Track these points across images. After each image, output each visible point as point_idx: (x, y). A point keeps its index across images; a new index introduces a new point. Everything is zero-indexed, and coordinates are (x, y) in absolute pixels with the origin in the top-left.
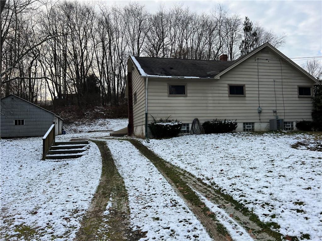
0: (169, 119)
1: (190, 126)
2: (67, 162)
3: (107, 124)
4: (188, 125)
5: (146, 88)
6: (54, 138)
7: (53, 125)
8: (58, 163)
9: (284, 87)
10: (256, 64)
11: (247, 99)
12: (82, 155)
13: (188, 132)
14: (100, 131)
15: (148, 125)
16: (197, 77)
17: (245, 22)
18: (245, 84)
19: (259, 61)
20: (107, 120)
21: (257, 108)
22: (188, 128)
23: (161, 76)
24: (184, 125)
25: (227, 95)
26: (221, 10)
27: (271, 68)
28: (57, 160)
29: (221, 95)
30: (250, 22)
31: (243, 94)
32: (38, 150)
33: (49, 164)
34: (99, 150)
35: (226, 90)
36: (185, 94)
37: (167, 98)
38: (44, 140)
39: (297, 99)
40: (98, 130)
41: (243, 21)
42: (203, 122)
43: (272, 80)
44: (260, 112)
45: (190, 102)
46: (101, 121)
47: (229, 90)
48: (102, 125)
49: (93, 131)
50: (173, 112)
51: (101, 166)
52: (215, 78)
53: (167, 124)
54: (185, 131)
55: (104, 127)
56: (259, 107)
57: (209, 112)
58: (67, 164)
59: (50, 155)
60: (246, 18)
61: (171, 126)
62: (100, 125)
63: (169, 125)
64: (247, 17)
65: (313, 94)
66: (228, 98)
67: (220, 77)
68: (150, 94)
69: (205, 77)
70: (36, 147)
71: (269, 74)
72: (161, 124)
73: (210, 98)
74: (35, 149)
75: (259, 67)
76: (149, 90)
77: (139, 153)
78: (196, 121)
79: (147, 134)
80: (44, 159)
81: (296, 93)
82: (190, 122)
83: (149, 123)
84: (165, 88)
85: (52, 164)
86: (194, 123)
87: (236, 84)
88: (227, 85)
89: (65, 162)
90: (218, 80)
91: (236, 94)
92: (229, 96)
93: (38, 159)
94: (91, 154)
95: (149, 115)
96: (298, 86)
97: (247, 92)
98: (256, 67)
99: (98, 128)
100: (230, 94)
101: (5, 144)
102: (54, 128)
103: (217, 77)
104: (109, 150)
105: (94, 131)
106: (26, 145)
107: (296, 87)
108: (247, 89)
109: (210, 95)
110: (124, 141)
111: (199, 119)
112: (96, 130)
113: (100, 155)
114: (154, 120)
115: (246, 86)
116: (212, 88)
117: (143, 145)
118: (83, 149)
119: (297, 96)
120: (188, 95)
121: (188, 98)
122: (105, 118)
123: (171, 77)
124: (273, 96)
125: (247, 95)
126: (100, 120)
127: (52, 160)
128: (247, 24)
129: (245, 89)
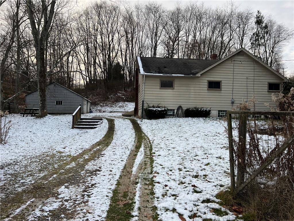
0: (159, 106)
1: (176, 111)
2: (87, 131)
3: (125, 106)
4: (174, 110)
5: (144, 82)
6: (80, 116)
7: (80, 107)
8: (81, 131)
9: (255, 83)
10: (232, 65)
11: (222, 92)
12: (96, 127)
13: (173, 115)
14: (119, 112)
15: (144, 109)
16: (182, 75)
17: (257, 16)
18: (221, 81)
19: (235, 62)
20: (126, 103)
21: (230, 99)
22: (174, 112)
23: (154, 74)
24: (171, 110)
25: (206, 89)
26: (232, 6)
27: (245, 68)
28: (81, 129)
29: (201, 89)
30: (262, 15)
31: (220, 88)
32: (70, 122)
33: (76, 131)
34: (108, 124)
35: (206, 85)
36: (173, 87)
37: (159, 90)
38: (73, 116)
39: (267, 93)
40: (118, 111)
41: (255, 14)
42: (186, 109)
43: (246, 78)
44: (233, 103)
45: (177, 93)
46: (121, 104)
47: (208, 85)
48: (121, 107)
49: (113, 112)
50: (163, 100)
51: (105, 134)
52: (197, 76)
53: (156, 109)
54: (171, 115)
55: (122, 109)
56: (233, 98)
57: (190, 101)
58: (87, 132)
59: (77, 126)
60: (258, 12)
61: (159, 111)
62: (119, 107)
63: (157, 110)
64: (259, 10)
65: (281, 90)
66: (206, 91)
67: (201, 75)
68: (146, 87)
69: (189, 75)
70: (69, 121)
71: (243, 72)
72: (152, 109)
73: (192, 91)
74: (68, 122)
75: (235, 67)
76: (146, 84)
77: (132, 128)
78: (180, 108)
79: (142, 116)
80: (73, 128)
81: (266, 88)
82: (175, 108)
83: (145, 108)
84: (158, 83)
85: (77, 131)
86: (178, 109)
87: (214, 80)
88: (206, 81)
89: (85, 131)
90: (199, 77)
91: (214, 88)
92: (208, 90)
93: (69, 128)
94: (102, 127)
95: (145, 102)
96: (268, 82)
97: (223, 87)
98: (232, 67)
99: (117, 110)
100: (209, 88)
101: (50, 117)
102: (80, 108)
103: (199, 75)
104: (114, 125)
105: (115, 112)
106: (63, 119)
107: (267, 83)
108: (223, 84)
109: (192, 88)
110: (127, 120)
111: (182, 106)
112: (116, 111)
113: (108, 127)
114: (149, 106)
115: (223, 82)
116: (195, 83)
117: (138, 123)
118: (98, 123)
119: (267, 91)
120: (175, 88)
121: (174, 90)
122: (124, 101)
123: (162, 74)
124: (246, 90)
125: (222, 89)
126: (120, 102)
127: (78, 129)
128: (258, 17)
129: (221, 84)
